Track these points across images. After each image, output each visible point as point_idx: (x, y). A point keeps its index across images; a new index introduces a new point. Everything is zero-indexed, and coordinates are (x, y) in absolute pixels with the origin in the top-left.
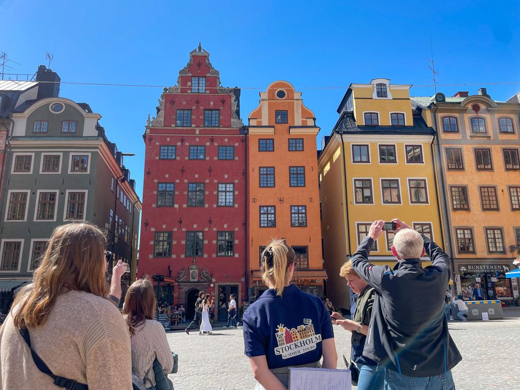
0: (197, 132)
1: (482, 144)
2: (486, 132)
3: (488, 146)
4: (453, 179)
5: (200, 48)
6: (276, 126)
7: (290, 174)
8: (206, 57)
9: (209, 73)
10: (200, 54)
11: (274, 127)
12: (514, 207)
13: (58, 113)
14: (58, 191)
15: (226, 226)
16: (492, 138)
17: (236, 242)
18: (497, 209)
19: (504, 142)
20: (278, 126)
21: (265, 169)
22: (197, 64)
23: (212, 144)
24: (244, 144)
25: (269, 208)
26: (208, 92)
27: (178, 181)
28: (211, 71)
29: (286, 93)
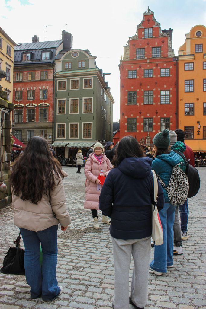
0: (148, 61)
5: (149, 10)
7: (203, 84)
8: (152, 15)
9: (154, 25)
10: (149, 14)
11: (194, 55)
13: (76, 57)
14: (79, 98)
15: (165, 115)
17: (171, 124)
20: (196, 55)
21: (188, 81)
22: (147, 20)
23: (157, 68)
24: (176, 66)
25: (191, 105)
26: (154, 37)
27: (138, 90)
28: (156, 23)
29: (202, 33)
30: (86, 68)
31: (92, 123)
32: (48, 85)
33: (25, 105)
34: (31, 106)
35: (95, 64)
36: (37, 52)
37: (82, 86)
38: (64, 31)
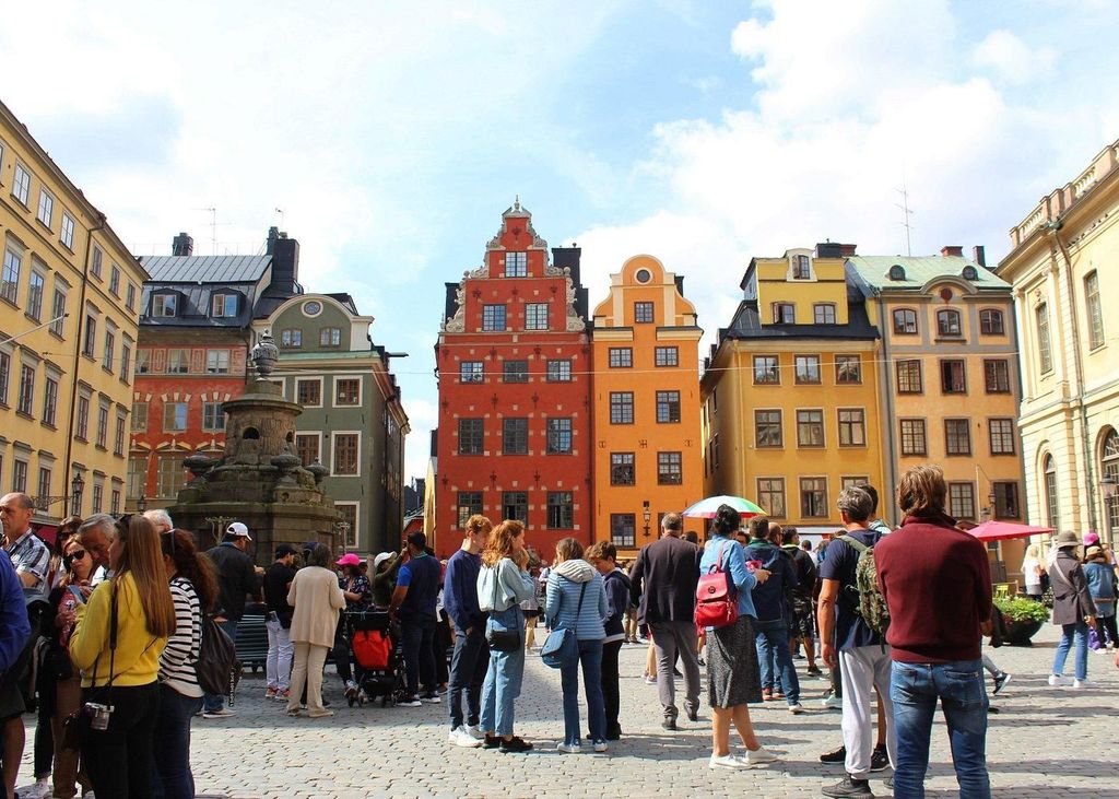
0: (515, 339)
1: (951, 352)
2: (960, 334)
3: (961, 356)
4: (904, 407)
5: (517, 206)
6: (636, 328)
7: (657, 403)
8: (526, 219)
9: (532, 244)
10: (518, 215)
11: (631, 329)
12: (995, 450)
13: (313, 316)
14: (320, 433)
15: (560, 484)
16: (969, 343)
17: (576, 507)
18: (969, 454)
19: (986, 349)
20: (638, 328)
21: (619, 396)
22: (513, 231)
23: (537, 358)
24: (587, 356)
25: (628, 460)
26: (530, 275)
27: (487, 416)
28: (535, 241)
29: (651, 274)
30: (343, 347)
31: (357, 503)
32: (230, 389)
33: (154, 446)
34: (173, 449)
35: (369, 338)
36: (196, 292)
37: (329, 397)
38: (273, 231)
